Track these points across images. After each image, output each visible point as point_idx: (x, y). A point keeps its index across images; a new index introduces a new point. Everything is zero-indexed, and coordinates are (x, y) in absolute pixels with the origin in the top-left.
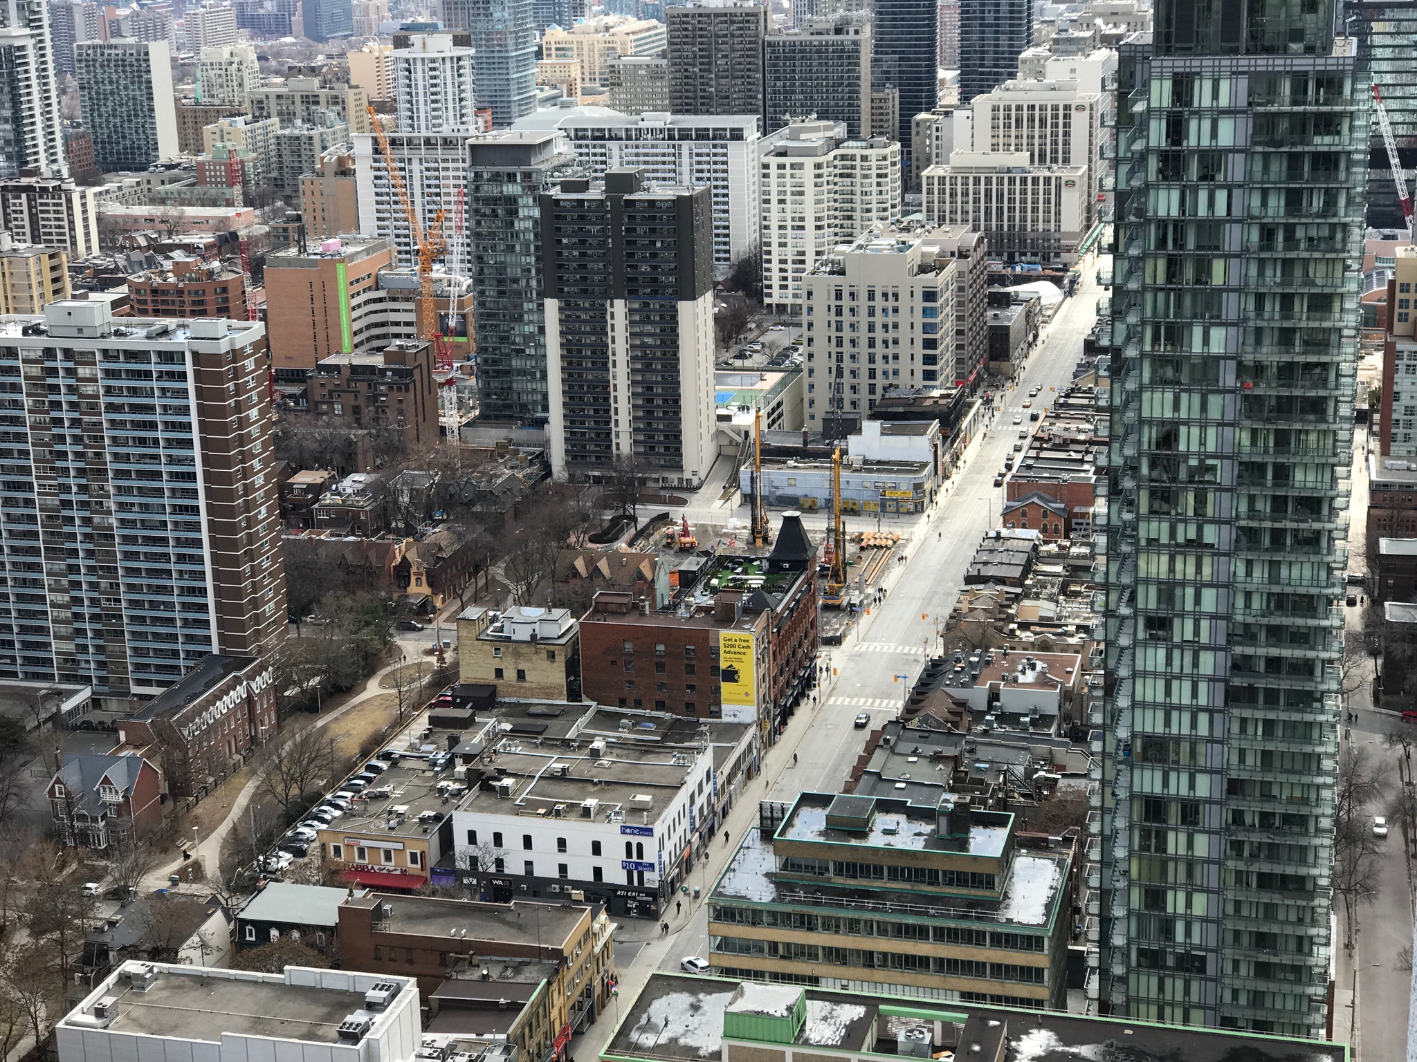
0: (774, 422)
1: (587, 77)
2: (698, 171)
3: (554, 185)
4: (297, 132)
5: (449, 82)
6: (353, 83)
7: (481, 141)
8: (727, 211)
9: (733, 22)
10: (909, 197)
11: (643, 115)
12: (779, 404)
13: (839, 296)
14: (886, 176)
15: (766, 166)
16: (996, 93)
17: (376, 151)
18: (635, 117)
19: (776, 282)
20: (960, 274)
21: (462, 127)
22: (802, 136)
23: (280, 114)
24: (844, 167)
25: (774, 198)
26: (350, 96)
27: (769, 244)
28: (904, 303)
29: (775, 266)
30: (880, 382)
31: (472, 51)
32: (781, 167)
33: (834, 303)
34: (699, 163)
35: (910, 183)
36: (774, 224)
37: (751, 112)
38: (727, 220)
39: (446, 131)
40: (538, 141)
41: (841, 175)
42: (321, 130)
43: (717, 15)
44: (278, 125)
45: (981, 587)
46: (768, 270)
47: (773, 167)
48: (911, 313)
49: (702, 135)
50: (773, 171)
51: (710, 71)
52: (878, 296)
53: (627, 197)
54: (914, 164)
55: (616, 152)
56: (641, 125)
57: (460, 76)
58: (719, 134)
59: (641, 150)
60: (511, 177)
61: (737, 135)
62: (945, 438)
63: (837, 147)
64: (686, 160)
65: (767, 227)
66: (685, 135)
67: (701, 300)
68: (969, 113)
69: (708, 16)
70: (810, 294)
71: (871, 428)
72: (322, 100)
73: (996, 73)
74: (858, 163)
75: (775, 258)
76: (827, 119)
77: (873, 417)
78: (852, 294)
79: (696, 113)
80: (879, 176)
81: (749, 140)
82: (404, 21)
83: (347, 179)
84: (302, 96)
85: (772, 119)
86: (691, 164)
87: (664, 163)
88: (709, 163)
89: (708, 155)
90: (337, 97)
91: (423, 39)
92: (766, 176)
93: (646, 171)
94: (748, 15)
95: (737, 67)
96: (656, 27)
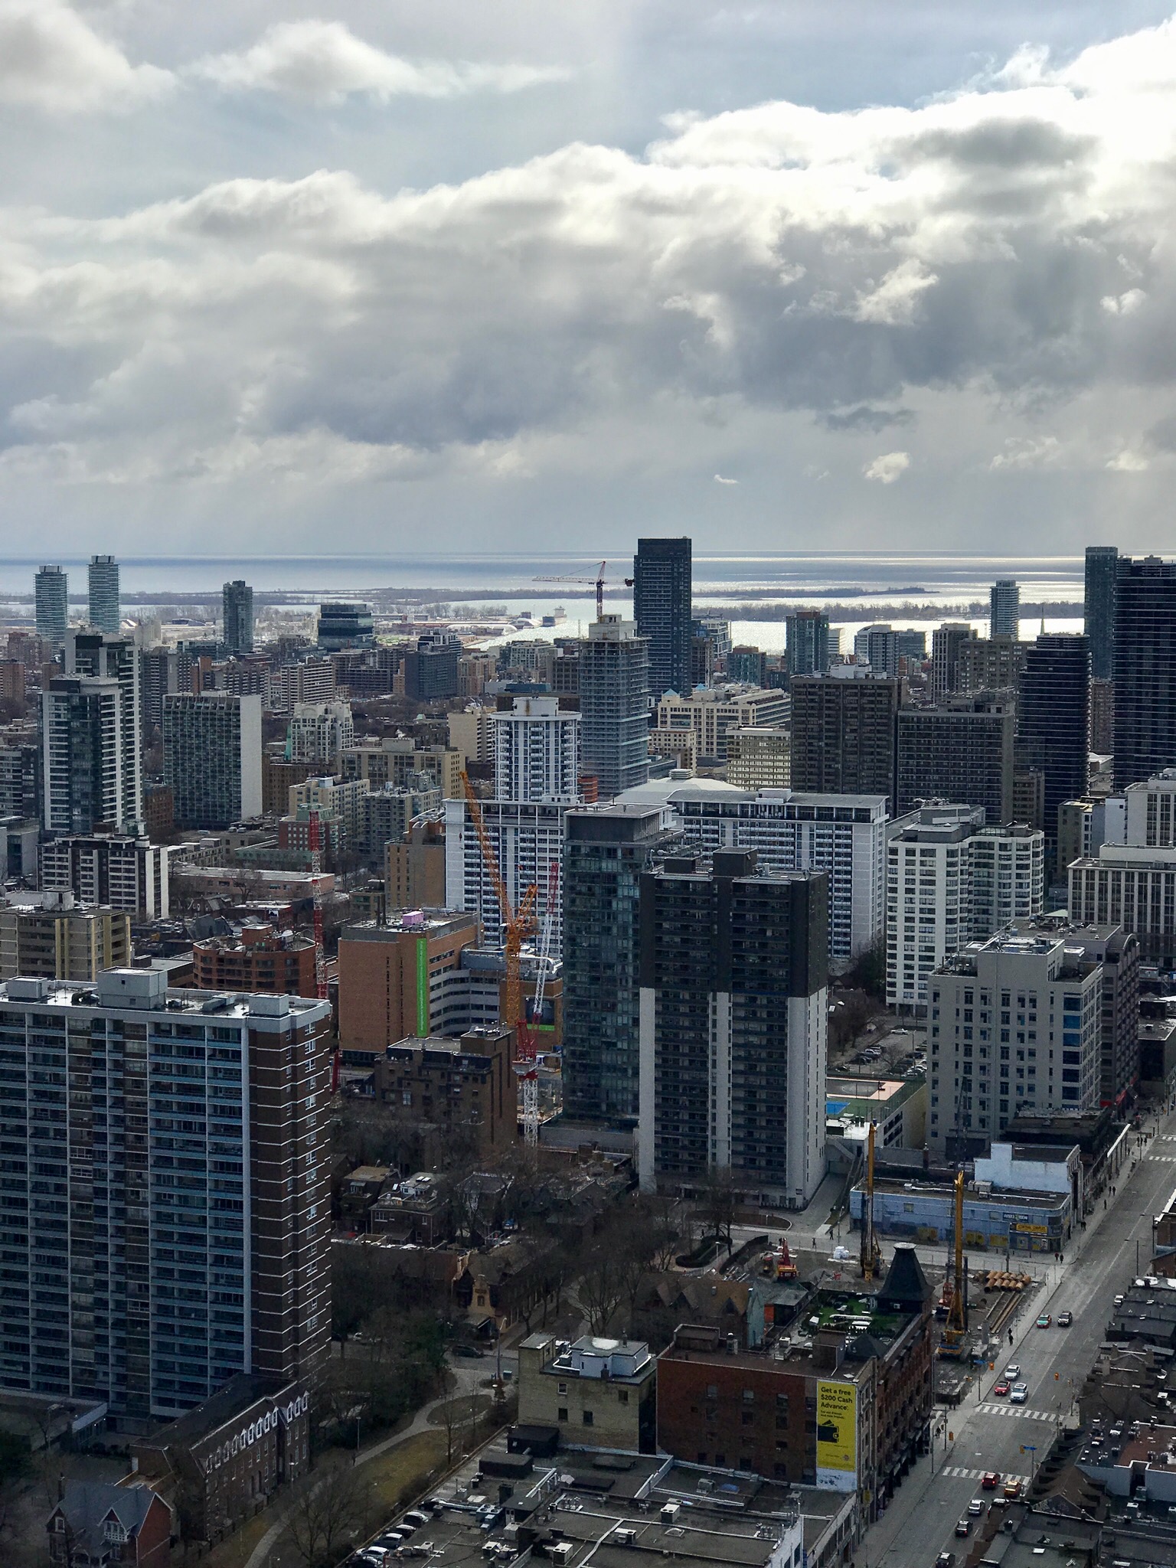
0: (891, 1138)
1: (704, 746)
2: (820, 854)
3: (657, 863)
4: (387, 795)
5: (552, 747)
6: (452, 745)
7: (581, 813)
8: (849, 899)
9: (863, 695)
10: (1054, 891)
11: (760, 791)
12: (898, 1118)
13: (969, 999)
14: (1027, 867)
15: (894, 851)
16: (1153, 783)
17: (469, 819)
18: (752, 793)
19: (900, 980)
20: (1107, 980)
21: (563, 797)
22: (935, 821)
23: (371, 775)
24: (980, 856)
25: (901, 886)
26: (447, 758)
27: (894, 937)
28: (1043, 1009)
29: (900, 962)
30: (1013, 1097)
31: (579, 717)
32: (910, 852)
33: (963, 1006)
34: (820, 845)
35: (1054, 875)
36: (901, 915)
37: (880, 792)
38: (849, 908)
39: (545, 799)
40: (643, 815)
41: (978, 865)
42: (413, 793)
43: (846, 687)
44: (368, 787)
45: (1125, 1344)
46: (893, 966)
47: (902, 853)
48: (1050, 1021)
49: (825, 814)
50: (902, 857)
51: (836, 746)
52: (1013, 1000)
53: (736, 880)
54: (1060, 855)
55: (729, 830)
56: (758, 801)
57: (564, 741)
58: (843, 815)
59: (756, 829)
60: (611, 853)
61: (863, 816)
62: (1087, 1166)
63: (973, 833)
64: (805, 841)
65: (892, 919)
66: (806, 814)
67: (813, 997)
68: (1122, 802)
69: (837, 687)
70: (936, 995)
71: (1002, 1151)
72: (417, 761)
73: (1154, 760)
74: (996, 852)
75: (900, 953)
76: (964, 802)
77: (1004, 1138)
78: (984, 998)
79: (820, 791)
80: (1019, 867)
81: (876, 822)
82: (511, 682)
83: (435, 848)
84: (396, 757)
85: (903, 800)
86: (811, 847)
87: (782, 843)
88: (831, 845)
89: (830, 837)
90: (432, 759)
91: (528, 701)
92: (893, 862)
93: (760, 851)
94: (880, 687)
95: (866, 742)
96: (781, 697)
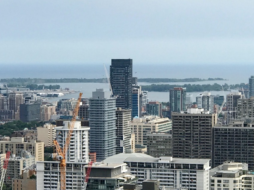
1: (138, 140)
2: (183, 182)
3: (121, 186)
4: (13, 159)
5: (78, 141)
6: (38, 140)
7: (90, 166)
9: (200, 120)
11: (160, 158)
15: (213, 181)
17: (46, 169)
18: (157, 158)
21: (83, 160)
22: (229, 169)
23: (6, 152)
24: (246, 183)
26: (37, 145)
31: (89, 128)
32: (219, 181)
34: (184, 179)
37: (207, 158)
39: (76, 161)
40: (115, 168)
41: (245, 186)
42: (23, 159)
43: (194, 117)
44: (5, 157)
49: (186, 166)
50: (216, 183)
51: (190, 140)
55: (148, 173)
56: (160, 162)
57: (83, 138)
58: (193, 166)
59: (159, 172)
60: (102, 182)
63: (244, 174)
64: (178, 177)
66: (178, 166)
69: (190, 117)
72: (25, 146)
76: (240, 162)
79: (184, 157)
81: (205, 170)
82: (62, 115)
83: (33, 180)
84: (16, 145)
85: (216, 161)
86: (181, 179)
87: (169, 178)
88: (188, 179)
89: (188, 175)
90: (31, 145)
91: (69, 123)
92: (213, 185)
93: (160, 181)
94: (207, 117)
95: (201, 138)
96: (168, 121)
